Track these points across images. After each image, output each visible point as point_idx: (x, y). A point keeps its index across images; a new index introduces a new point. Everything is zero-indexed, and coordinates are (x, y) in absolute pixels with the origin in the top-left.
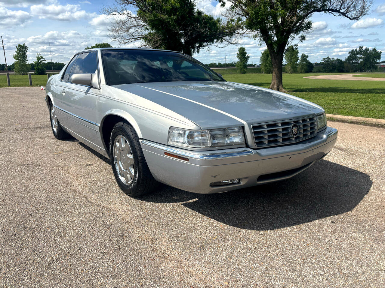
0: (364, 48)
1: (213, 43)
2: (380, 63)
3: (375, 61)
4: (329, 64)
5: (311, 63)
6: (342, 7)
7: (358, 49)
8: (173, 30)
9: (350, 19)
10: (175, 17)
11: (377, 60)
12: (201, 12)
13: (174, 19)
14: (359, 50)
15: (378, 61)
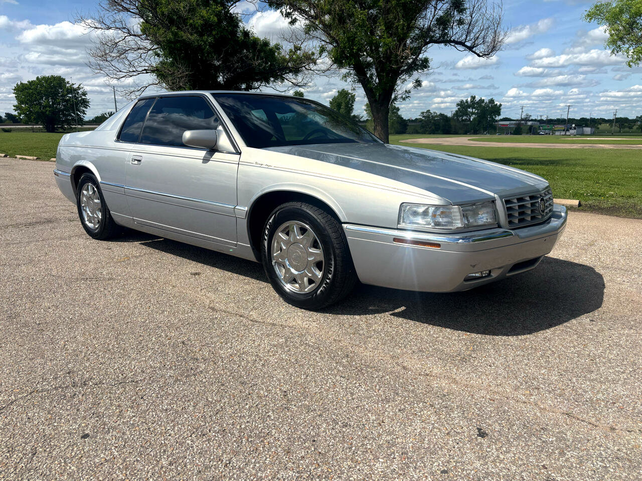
0: (477, 99)
1: (269, 83)
2: (499, 121)
3: (493, 118)
4: (431, 122)
5: (404, 118)
6: (468, 38)
7: (469, 99)
8: (208, 61)
9: (479, 55)
10: (210, 39)
11: (495, 117)
12: (249, 32)
13: (209, 43)
14: (471, 101)
15: (498, 118)
